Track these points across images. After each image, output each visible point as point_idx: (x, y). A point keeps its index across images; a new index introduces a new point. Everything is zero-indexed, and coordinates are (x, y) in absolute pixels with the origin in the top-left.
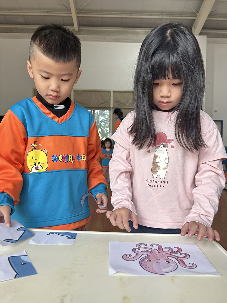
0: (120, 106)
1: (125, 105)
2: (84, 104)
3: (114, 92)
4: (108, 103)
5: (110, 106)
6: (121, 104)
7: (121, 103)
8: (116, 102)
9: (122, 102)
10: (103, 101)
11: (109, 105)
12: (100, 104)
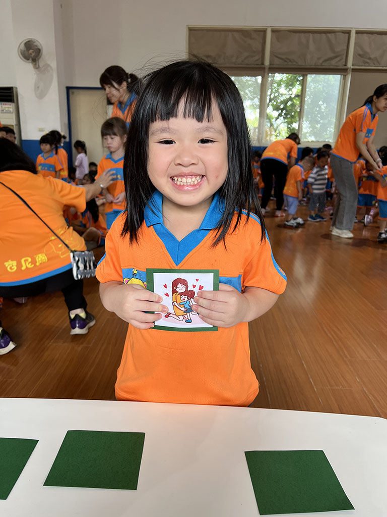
0: (367, 65)
1: (378, 62)
2: (290, 61)
3: (358, 32)
4: (341, 60)
5: (346, 65)
6: (368, 61)
7: (370, 59)
8: (359, 55)
9: (372, 56)
10: (333, 55)
11: (344, 63)
12: (325, 61)
